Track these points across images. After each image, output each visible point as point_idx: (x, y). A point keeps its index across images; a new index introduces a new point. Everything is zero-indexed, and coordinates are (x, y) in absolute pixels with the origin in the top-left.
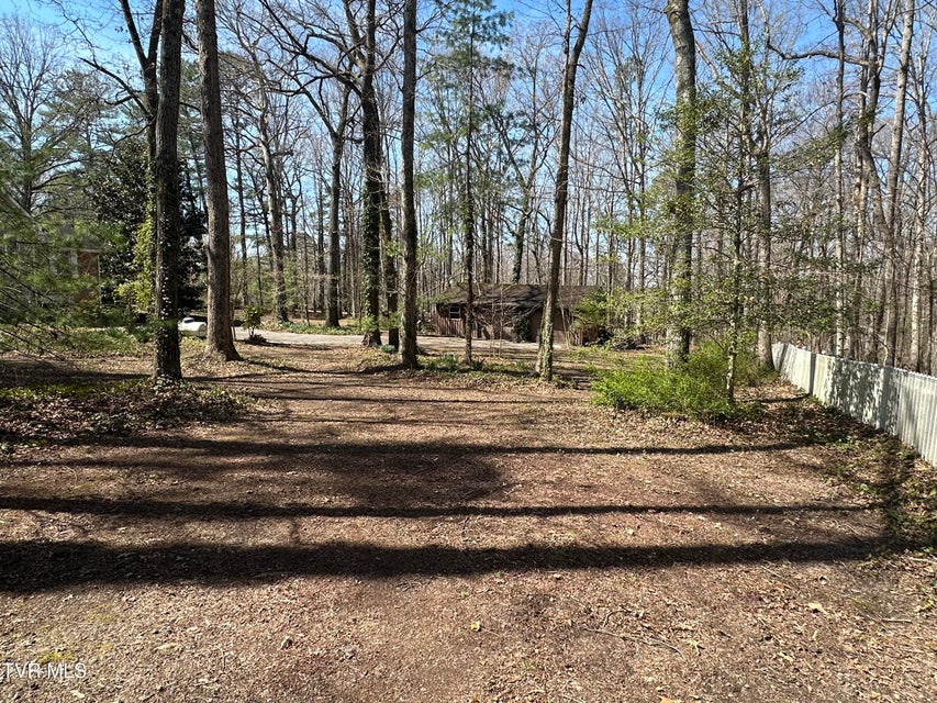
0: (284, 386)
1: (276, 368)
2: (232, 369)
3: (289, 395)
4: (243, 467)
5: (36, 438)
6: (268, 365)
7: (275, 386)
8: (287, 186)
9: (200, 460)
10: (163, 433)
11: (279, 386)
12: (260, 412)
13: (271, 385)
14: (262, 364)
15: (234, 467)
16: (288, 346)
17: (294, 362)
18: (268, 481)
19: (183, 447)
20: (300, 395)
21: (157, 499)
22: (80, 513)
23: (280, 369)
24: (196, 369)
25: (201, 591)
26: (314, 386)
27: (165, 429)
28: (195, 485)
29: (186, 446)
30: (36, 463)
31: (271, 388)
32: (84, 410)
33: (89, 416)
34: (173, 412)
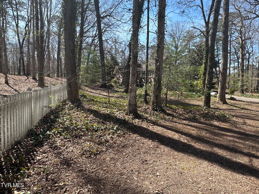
0: (243, 114)
1: (240, 108)
2: (225, 107)
3: (245, 117)
4: (230, 136)
5: (177, 117)
6: (237, 107)
7: (239, 113)
8: (247, 49)
9: (216, 131)
10: (206, 122)
11: (241, 114)
12: (235, 121)
13: (238, 113)
14: (235, 106)
15: (227, 136)
16: (244, 101)
17: (246, 107)
18: (239, 143)
19: (211, 126)
20: (249, 118)
21: (206, 139)
22: (187, 137)
23: (241, 108)
24: (214, 105)
25: (220, 168)
26: (255, 116)
27: (206, 121)
28: (216, 138)
29: (212, 126)
30: (178, 123)
31: (238, 114)
32: (187, 112)
33: (188, 114)
34: (208, 116)
